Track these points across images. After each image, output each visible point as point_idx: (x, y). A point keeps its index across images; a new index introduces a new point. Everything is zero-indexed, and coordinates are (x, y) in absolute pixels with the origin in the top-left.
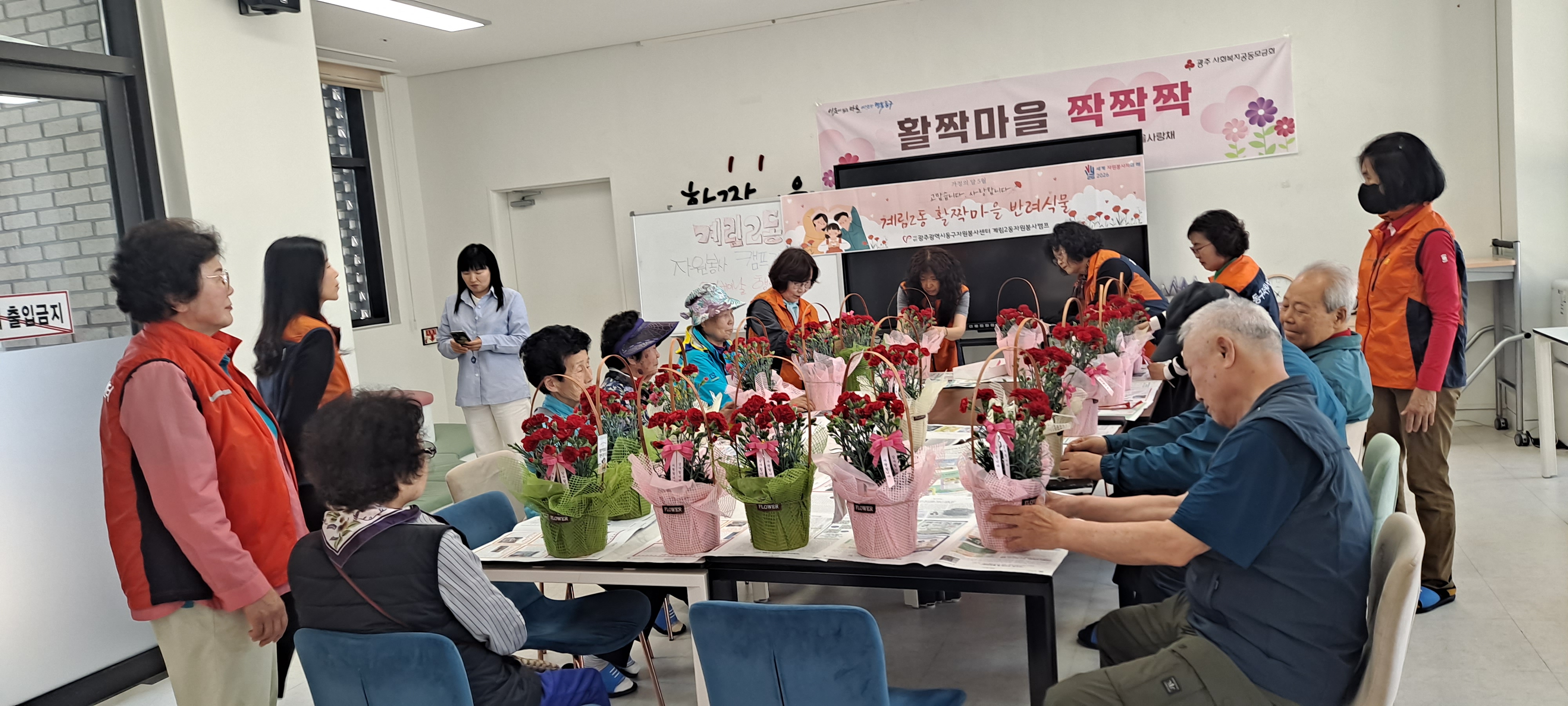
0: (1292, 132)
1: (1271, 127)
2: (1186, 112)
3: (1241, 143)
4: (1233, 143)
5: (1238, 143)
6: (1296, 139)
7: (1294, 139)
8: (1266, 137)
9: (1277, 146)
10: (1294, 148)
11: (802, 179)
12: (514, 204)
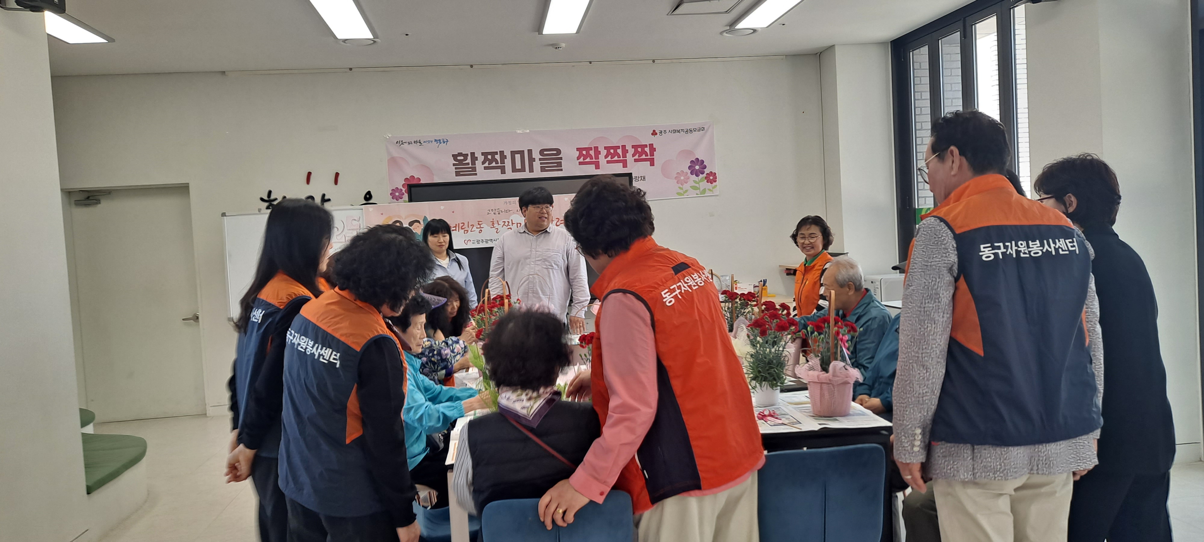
0: (715, 181)
1: (703, 177)
2: (652, 164)
3: (686, 186)
4: (681, 186)
5: (684, 186)
6: (718, 186)
7: (716, 186)
8: (700, 183)
9: (707, 190)
10: (716, 192)
11: (372, 193)
12: (79, 203)
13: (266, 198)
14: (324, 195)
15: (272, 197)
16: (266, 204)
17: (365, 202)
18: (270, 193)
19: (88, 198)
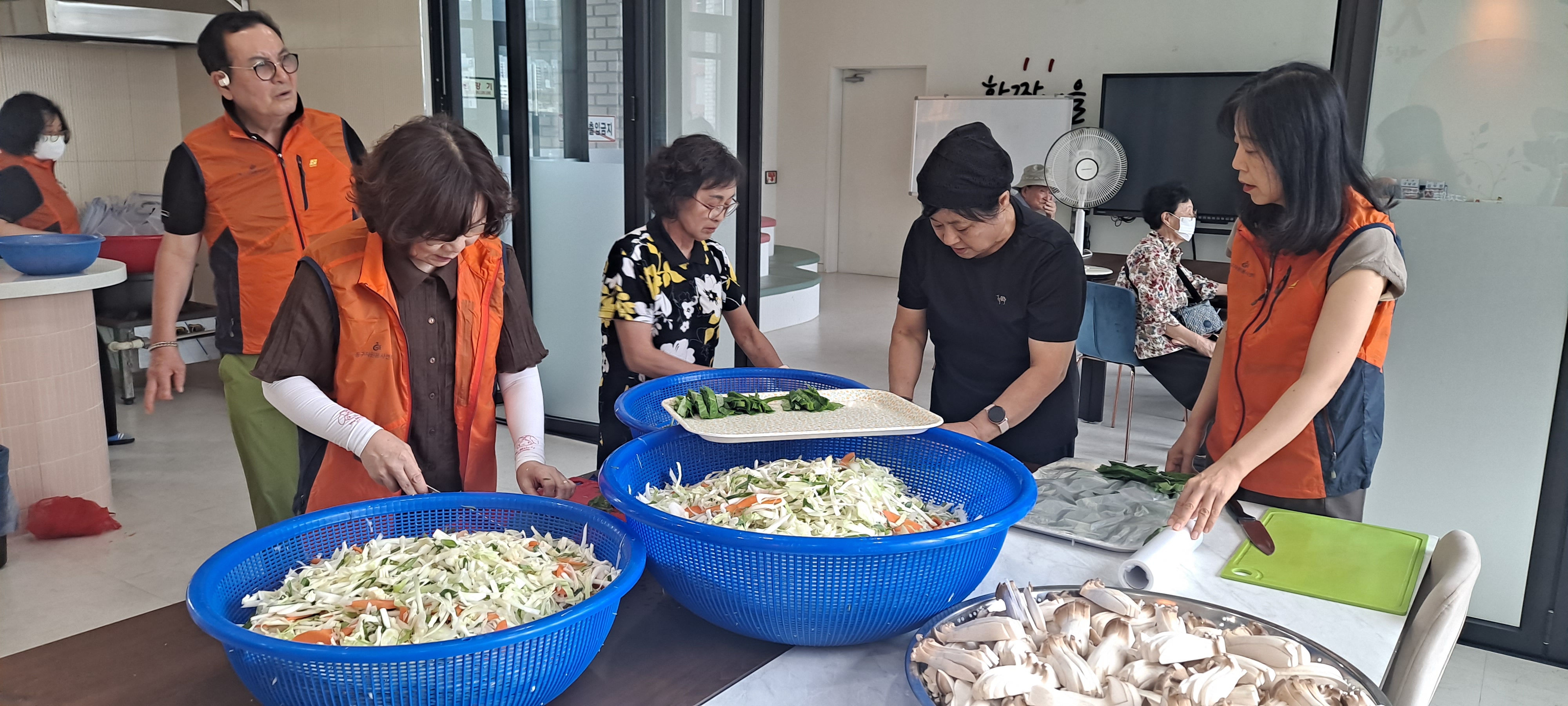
11: (1083, 82)
12: (848, 79)
13: (987, 82)
14: (1038, 82)
15: (993, 82)
16: (987, 89)
17: (1074, 91)
18: (991, 78)
19: (855, 76)
